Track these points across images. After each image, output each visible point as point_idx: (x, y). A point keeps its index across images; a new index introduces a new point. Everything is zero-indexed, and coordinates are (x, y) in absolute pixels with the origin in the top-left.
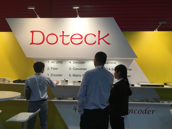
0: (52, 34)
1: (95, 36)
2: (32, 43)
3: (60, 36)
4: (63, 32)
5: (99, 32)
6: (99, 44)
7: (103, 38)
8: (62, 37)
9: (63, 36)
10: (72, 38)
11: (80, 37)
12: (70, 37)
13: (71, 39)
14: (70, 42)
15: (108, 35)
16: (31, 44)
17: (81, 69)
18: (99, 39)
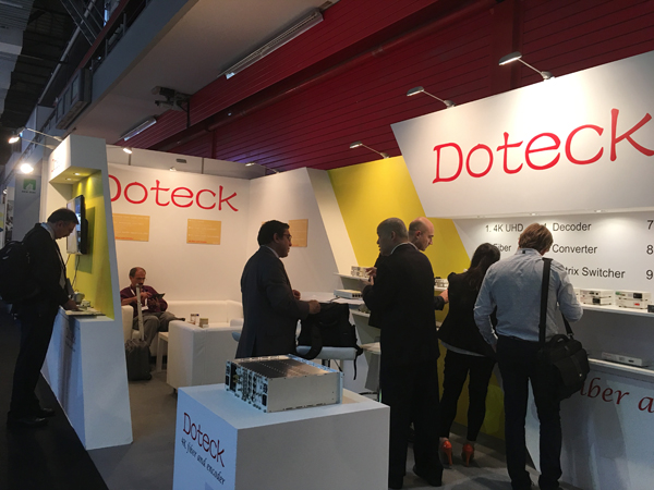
0: (480, 146)
1: (600, 131)
2: (438, 179)
3: (499, 148)
4: (506, 135)
5: (615, 113)
6: (613, 157)
7: (627, 136)
8: (503, 150)
9: (506, 146)
10: (531, 149)
11: (553, 144)
12: (524, 146)
13: (528, 151)
14: (525, 164)
15: (648, 118)
16: (435, 181)
17: (578, 250)
18: (615, 141)
